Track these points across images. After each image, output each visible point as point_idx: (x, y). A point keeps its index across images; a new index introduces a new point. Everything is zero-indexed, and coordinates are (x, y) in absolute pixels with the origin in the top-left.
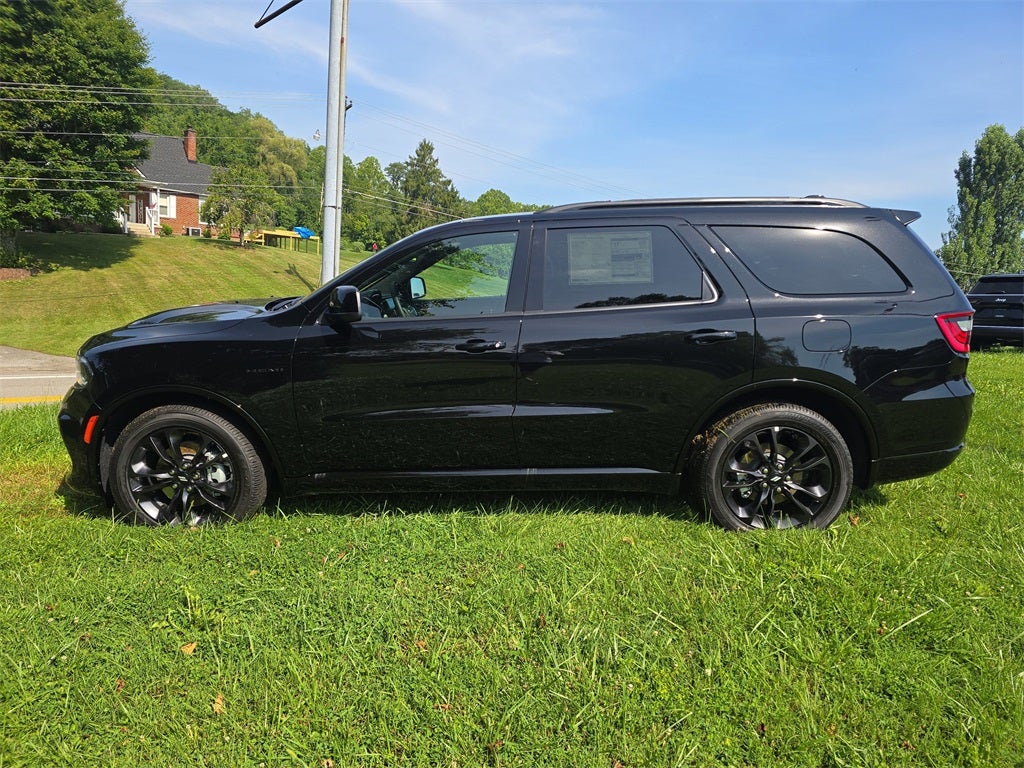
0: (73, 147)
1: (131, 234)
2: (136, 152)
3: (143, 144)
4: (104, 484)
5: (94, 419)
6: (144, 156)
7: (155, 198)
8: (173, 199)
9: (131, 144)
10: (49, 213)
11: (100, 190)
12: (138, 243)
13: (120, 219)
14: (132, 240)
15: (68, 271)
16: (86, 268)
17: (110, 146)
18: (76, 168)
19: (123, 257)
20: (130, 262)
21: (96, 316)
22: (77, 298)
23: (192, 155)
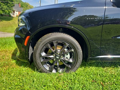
0: (5, 4)
1: (12, 17)
2: (13, 5)
3: (14, 4)
4: (30, 58)
5: (28, 37)
6: (14, 6)
7: (15, 12)
8: (18, 12)
9: (12, 4)
10: (2, 13)
11: (8, 10)
12: (13, 18)
13: (11, 14)
14: (13, 17)
15: (5, 21)
16: (7, 21)
17: (9, 4)
18: (5, 7)
19: (12, 20)
20: (13, 20)
21: (9, 27)
22: (6, 25)
23: (20, 6)
